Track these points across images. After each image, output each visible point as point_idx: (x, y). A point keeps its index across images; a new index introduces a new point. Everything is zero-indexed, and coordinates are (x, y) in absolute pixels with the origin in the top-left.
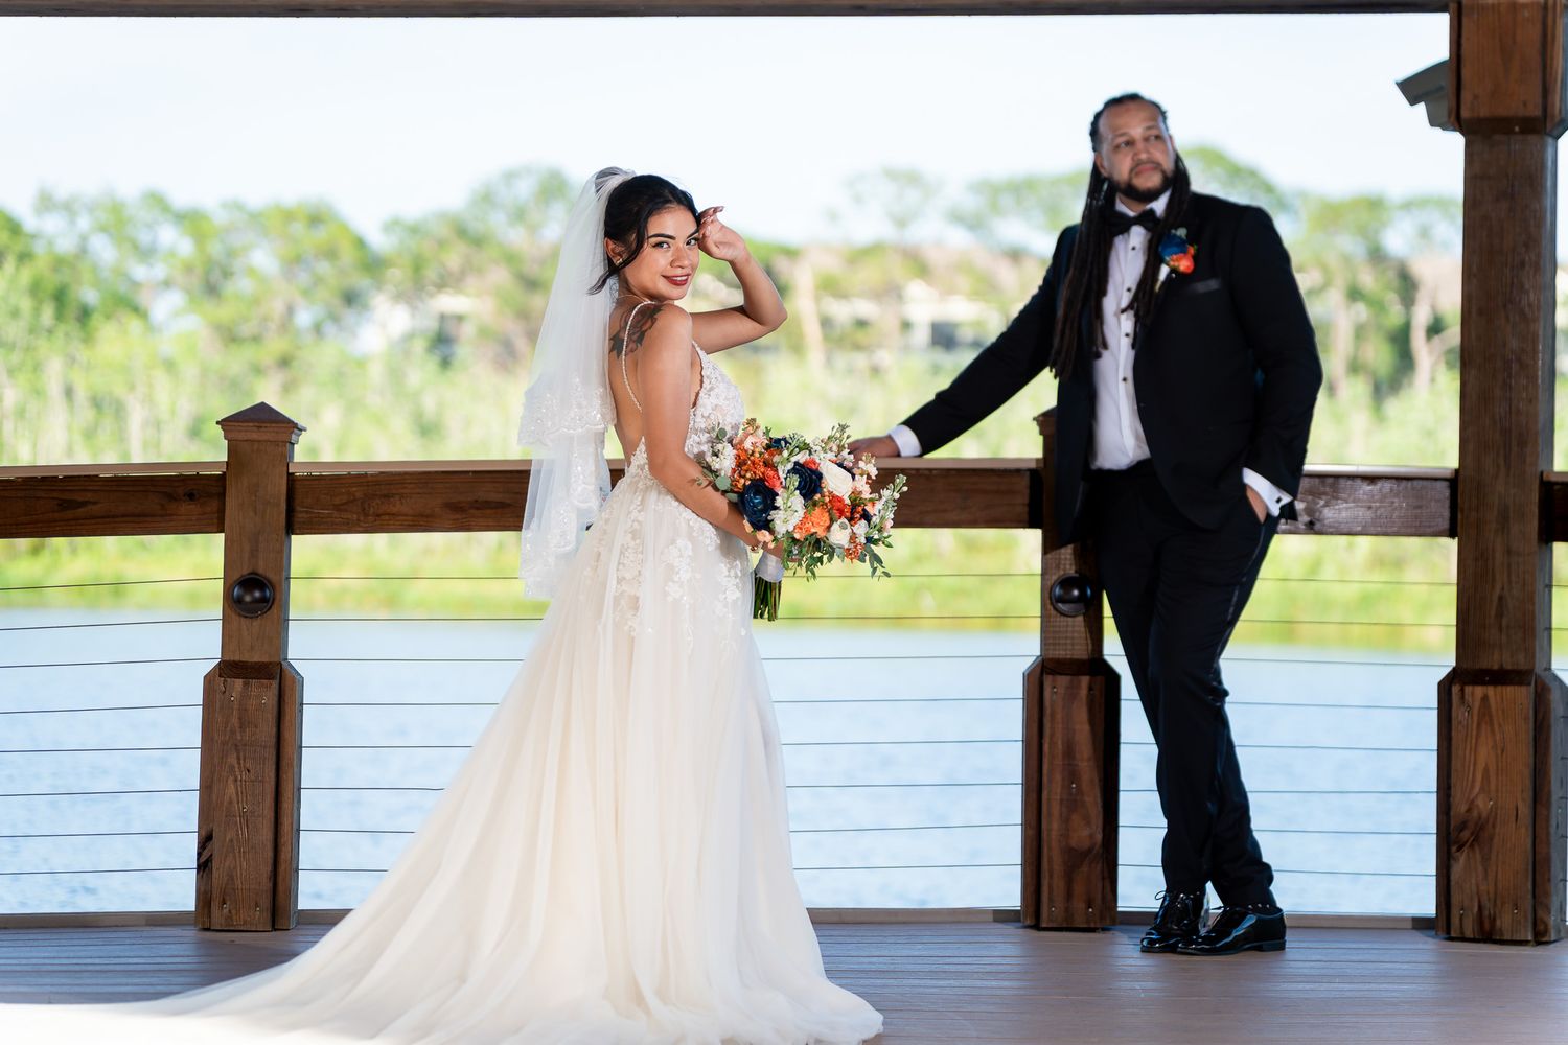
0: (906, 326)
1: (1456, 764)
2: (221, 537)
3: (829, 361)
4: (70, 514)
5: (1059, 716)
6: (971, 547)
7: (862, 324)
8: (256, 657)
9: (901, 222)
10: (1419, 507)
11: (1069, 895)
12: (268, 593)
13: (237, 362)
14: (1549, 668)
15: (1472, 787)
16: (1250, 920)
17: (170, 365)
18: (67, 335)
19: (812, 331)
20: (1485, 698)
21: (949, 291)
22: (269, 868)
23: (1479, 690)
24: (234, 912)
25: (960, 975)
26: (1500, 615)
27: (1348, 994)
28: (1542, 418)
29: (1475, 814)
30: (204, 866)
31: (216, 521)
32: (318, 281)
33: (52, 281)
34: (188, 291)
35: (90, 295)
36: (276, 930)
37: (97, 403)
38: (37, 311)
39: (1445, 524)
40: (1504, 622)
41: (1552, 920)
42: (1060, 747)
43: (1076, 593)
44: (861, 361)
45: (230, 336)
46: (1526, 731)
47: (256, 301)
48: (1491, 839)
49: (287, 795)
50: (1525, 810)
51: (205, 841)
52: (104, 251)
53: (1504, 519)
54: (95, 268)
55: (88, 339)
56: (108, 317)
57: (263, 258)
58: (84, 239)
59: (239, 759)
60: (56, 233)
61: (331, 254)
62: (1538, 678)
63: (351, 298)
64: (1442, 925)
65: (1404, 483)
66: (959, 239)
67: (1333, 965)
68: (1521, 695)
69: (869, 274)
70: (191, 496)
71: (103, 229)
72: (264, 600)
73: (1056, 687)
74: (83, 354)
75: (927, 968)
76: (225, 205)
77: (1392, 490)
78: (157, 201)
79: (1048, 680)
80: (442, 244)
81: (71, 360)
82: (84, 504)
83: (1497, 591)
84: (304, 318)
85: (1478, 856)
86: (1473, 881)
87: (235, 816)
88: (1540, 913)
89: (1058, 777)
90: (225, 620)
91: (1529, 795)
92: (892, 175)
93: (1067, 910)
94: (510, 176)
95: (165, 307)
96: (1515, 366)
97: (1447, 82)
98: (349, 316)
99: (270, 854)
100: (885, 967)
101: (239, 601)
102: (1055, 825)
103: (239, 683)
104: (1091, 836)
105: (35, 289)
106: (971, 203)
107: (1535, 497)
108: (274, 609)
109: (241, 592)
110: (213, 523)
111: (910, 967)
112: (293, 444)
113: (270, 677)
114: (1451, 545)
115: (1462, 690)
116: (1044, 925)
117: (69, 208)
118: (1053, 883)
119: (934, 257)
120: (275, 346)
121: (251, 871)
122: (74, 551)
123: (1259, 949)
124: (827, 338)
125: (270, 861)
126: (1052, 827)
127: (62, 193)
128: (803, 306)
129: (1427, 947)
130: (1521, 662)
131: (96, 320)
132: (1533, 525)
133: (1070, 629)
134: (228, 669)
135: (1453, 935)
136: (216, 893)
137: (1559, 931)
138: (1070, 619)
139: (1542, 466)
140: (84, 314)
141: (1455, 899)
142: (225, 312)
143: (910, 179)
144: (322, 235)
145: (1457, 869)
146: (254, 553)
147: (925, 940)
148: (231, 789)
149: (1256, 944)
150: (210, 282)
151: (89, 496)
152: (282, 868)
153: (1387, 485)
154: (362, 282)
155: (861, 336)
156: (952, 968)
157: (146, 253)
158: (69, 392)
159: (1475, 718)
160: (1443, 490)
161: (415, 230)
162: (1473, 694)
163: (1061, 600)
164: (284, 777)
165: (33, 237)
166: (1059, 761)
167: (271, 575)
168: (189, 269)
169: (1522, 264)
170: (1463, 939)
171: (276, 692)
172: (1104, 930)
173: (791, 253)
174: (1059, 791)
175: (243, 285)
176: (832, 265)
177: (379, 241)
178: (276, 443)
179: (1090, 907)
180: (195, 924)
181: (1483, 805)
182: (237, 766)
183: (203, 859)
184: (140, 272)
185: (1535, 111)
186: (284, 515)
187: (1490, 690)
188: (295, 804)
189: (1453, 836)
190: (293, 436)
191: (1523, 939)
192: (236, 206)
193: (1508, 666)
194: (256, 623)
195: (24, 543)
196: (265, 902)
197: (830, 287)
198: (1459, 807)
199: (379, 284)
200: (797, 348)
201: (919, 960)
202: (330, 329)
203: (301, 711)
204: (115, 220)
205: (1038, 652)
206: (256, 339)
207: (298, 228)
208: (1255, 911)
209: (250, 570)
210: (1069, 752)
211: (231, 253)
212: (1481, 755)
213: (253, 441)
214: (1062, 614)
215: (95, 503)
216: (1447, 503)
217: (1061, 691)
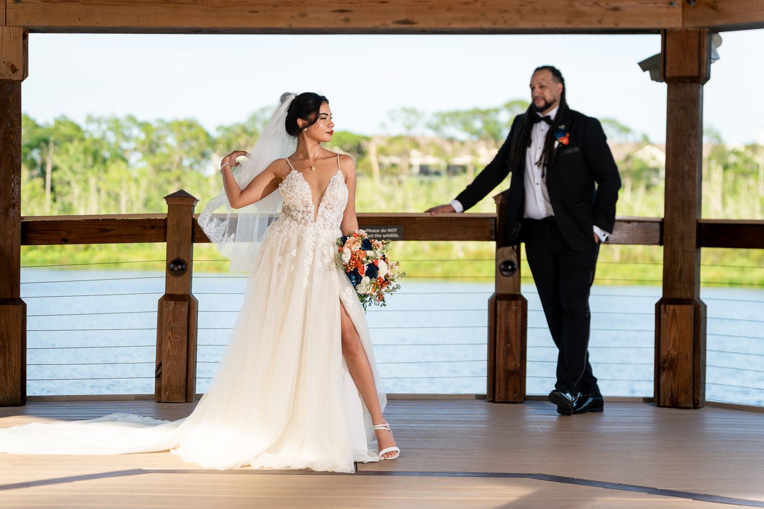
0: (411, 166)
1: (662, 336)
2: (165, 244)
3: (382, 178)
4: (104, 234)
5: (503, 317)
6: (436, 248)
7: (394, 165)
8: (180, 292)
9: (409, 128)
10: (647, 233)
11: (507, 389)
12: (184, 266)
13: (162, 178)
14: (699, 298)
15: (669, 346)
16: (590, 400)
17: (136, 181)
18: (98, 169)
19: (376, 168)
20: (674, 310)
21: (426, 153)
22: (185, 377)
23: (672, 307)
24: (170, 395)
25: (465, 422)
26: (680, 276)
27: (624, 430)
28: (697, 198)
29: (670, 356)
30: (158, 376)
31: (163, 237)
32: (192, 148)
33: (92, 148)
34: (143, 152)
35: (106, 154)
36: (187, 402)
37: (109, 194)
38: (86, 160)
39: (658, 240)
40: (682, 279)
41: (701, 399)
42: (503, 329)
43: (510, 267)
44: (395, 180)
45: (158, 169)
46: (691, 323)
47: (168, 156)
48: (676, 366)
49: (192, 348)
50: (690, 355)
51: (159, 366)
52: (111, 137)
53: (682, 238)
54: (108, 144)
55: (106, 171)
56: (113, 162)
57: (171, 140)
58: (104, 133)
59: (172, 333)
60: (93, 131)
61: (196, 138)
62: (696, 302)
63: (204, 155)
64: (656, 401)
65: (641, 224)
66: (430, 134)
67: (615, 418)
68: (688, 309)
69: (397, 147)
70: (153, 227)
71: (111, 129)
72: (182, 269)
73: (502, 306)
74: (104, 176)
75: (452, 419)
76: (157, 121)
77: (637, 226)
78: (132, 119)
79: (499, 303)
80: (238, 135)
81: (99, 178)
82: (109, 230)
83: (679, 266)
84: (186, 162)
85: (671, 374)
86: (669, 383)
87: (170, 356)
88: (696, 396)
89: (503, 341)
90: (167, 277)
91: (692, 349)
92: (405, 110)
93: (506, 394)
94: (263, 110)
95: (135, 158)
96: (687, 177)
97: (660, 63)
98: (204, 162)
99: (185, 371)
100: (435, 419)
101: (172, 270)
102: (501, 361)
103: (172, 303)
104: (516, 365)
105: (85, 151)
106: (435, 121)
107: (695, 229)
108: (187, 273)
109: (173, 266)
110: (162, 238)
111: (445, 419)
112: (194, 206)
113: (185, 300)
114: (661, 248)
115: (665, 307)
116: (497, 401)
117: (99, 121)
118: (500, 384)
119: (421, 141)
120: (175, 173)
121: (178, 379)
122: (101, 249)
123: (593, 411)
124: (381, 170)
125: (185, 375)
126: (500, 361)
127: (96, 115)
128: (372, 158)
129: (650, 409)
130: (689, 296)
131: (109, 163)
132: (694, 241)
133: (507, 282)
134: (168, 297)
135: (661, 405)
136: (163, 387)
137: (703, 403)
138: (507, 278)
139: (697, 217)
140: (104, 161)
141: (662, 391)
142: (157, 160)
143: (412, 112)
144: (193, 131)
145: (663, 378)
146: (179, 250)
147: (449, 407)
148: (169, 346)
149: (592, 409)
150: (151, 148)
151: (112, 227)
152: (190, 377)
153: (635, 224)
154: (208, 149)
155: (394, 170)
156: (463, 419)
157: (127, 139)
158: (99, 190)
159: (670, 318)
160: (657, 226)
161: (228, 130)
162: (669, 308)
163: (504, 270)
164: (190, 341)
165: (85, 132)
166: (503, 335)
167: (185, 259)
168: (143, 144)
169: (690, 136)
170: (664, 406)
171: (188, 306)
172: (521, 402)
173: (368, 139)
174: (503, 347)
175: (164, 150)
176: (383, 143)
177: (215, 134)
178: (187, 206)
179: (515, 393)
180: (154, 400)
181: (673, 353)
182: (171, 336)
183: (157, 374)
184: (125, 145)
185: (695, 74)
186: (191, 235)
187: (676, 307)
188: (195, 351)
189: (661, 365)
190: (194, 203)
191: (689, 406)
192: (161, 121)
193: (683, 297)
194: (179, 279)
195: (82, 246)
196: (183, 391)
197: (382, 152)
198: (664, 353)
199: (214, 150)
200: (370, 174)
201: (448, 415)
202: (196, 166)
203: (197, 314)
204: (116, 126)
205: (494, 291)
206: (169, 170)
207: (184, 129)
208: (592, 396)
209: (177, 257)
210: (507, 332)
211: (159, 138)
212: (672, 334)
213: (178, 205)
214: (504, 276)
215: (114, 230)
216: (659, 232)
217: (504, 307)
